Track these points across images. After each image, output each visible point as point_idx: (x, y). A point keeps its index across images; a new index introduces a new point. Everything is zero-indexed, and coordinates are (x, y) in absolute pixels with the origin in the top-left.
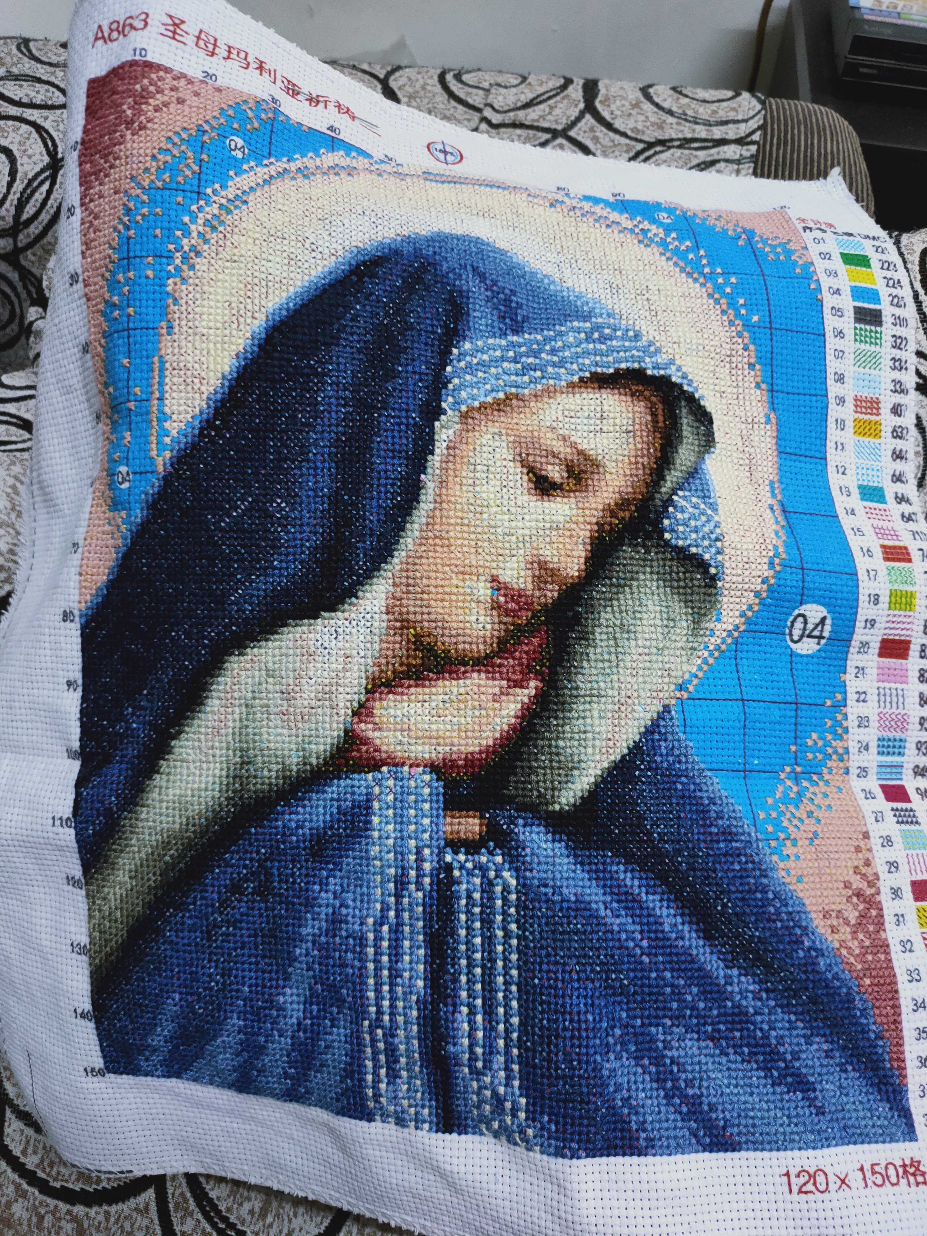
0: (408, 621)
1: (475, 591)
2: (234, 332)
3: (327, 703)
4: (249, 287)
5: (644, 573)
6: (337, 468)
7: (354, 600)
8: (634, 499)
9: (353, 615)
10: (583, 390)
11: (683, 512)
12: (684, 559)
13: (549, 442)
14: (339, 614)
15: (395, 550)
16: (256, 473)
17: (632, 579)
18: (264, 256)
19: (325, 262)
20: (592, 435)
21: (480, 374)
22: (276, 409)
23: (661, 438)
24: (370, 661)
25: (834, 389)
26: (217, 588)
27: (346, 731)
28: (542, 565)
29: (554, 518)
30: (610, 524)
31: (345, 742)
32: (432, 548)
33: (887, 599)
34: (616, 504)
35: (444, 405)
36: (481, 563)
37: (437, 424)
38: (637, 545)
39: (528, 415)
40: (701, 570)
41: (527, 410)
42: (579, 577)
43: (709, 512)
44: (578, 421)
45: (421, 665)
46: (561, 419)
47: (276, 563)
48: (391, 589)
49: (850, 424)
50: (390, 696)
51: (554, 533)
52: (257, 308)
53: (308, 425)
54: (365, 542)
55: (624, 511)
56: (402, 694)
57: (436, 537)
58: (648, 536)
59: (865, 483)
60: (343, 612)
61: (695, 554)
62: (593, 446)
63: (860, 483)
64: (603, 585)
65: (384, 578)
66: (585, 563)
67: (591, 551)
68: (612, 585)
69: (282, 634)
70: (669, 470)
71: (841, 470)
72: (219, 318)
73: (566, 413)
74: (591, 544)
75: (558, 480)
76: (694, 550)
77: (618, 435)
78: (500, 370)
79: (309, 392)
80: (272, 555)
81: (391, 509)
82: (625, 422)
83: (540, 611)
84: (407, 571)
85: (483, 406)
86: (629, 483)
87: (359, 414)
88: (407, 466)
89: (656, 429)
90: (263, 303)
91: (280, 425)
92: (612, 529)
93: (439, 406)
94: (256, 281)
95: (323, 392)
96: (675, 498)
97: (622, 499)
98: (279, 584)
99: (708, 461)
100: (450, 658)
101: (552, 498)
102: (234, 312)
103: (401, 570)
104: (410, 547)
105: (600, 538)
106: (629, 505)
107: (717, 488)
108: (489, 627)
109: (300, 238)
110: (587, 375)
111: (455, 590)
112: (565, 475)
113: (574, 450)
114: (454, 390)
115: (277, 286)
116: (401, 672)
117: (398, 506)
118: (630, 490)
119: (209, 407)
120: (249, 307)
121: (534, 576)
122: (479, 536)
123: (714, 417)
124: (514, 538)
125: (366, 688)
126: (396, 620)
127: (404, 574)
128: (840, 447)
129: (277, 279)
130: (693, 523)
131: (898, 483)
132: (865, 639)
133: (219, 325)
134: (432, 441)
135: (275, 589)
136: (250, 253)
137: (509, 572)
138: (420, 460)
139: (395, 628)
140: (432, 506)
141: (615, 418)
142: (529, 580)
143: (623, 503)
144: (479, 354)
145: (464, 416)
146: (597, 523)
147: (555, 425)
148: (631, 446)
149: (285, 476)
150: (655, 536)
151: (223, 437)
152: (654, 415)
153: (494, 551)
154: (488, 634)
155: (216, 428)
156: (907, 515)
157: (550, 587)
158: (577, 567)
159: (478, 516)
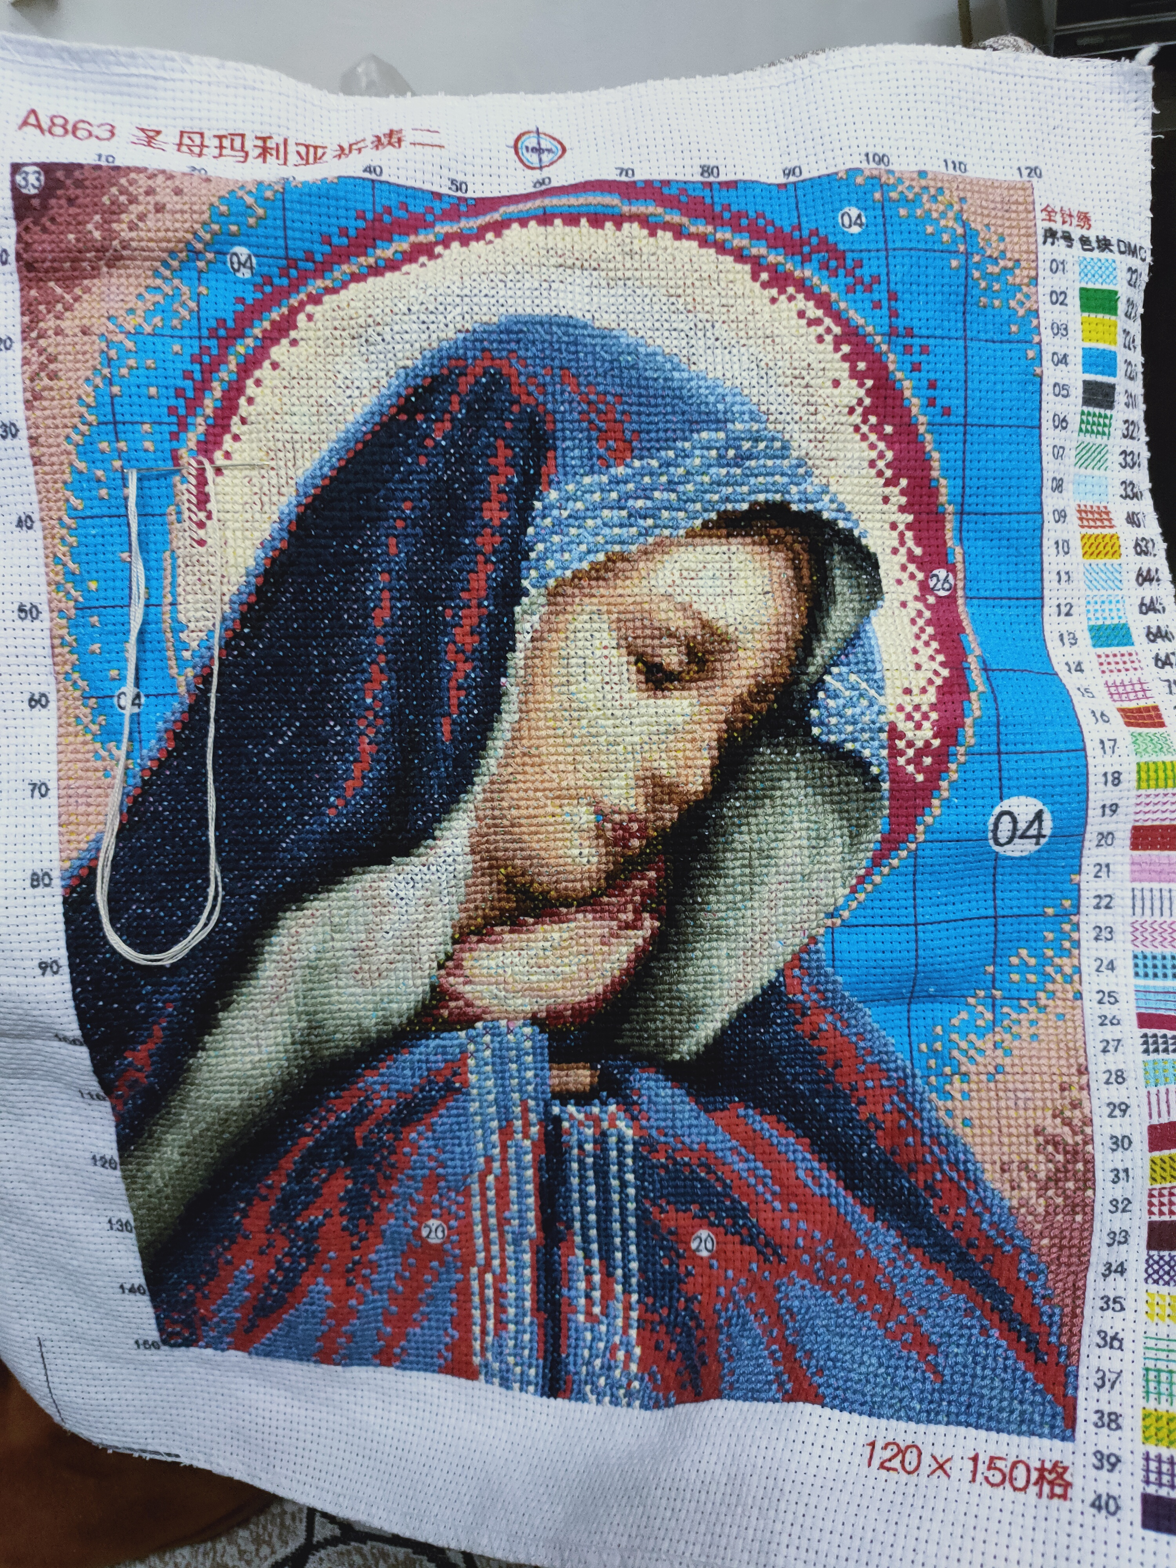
0: (497, 859)
1: (576, 819)
2: (257, 516)
3: (408, 957)
4: (272, 454)
5: (788, 779)
6: (398, 680)
7: (430, 842)
8: (774, 685)
9: (431, 859)
10: (706, 540)
11: (836, 697)
12: (837, 759)
13: (663, 616)
14: (414, 859)
15: (476, 775)
16: (301, 691)
17: (773, 788)
18: (285, 408)
19: (365, 400)
20: (719, 599)
21: (573, 531)
22: (316, 609)
23: (807, 600)
24: (455, 907)
25: (1051, 501)
26: (264, 833)
27: (433, 987)
28: (656, 781)
29: (669, 719)
30: (743, 720)
31: (431, 999)
32: (520, 769)
33: (1135, 776)
34: (750, 693)
35: (525, 583)
36: (580, 783)
37: (517, 609)
38: (777, 745)
39: (636, 581)
40: (859, 770)
41: (635, 574)
42: (704, 792)
43: (872, 692)
44: (701, 582)
45: (516, 909)
46: (678, 582)
47: (332, 799)
48: (474, 823)
49: (1076, 545)
50: (482, 945)
51: (672, 737)
52: (283, 482)
53: (356, 626)
54: (438, 769)
55: (759, 702)
56: (495, 942)
57: (524, 754)
58: (791, 733)
59: (1100, 622)
60: (419, 856)
61: (851, 751)
62: (722, 614)
63: (1092, 623)
64: (737, 799)
65: (465, 811)
66: (712, 774)
67: (719, 758)
68: (747, 798)
69: (348, 883)
70: (819, 640)
71: (1064, 610)
72: (236, 498)
73: (685, 574)
74: (719, 749)
75: (675, 667)
76: (849, 746)
77: (752, 598)
78: (599, 522)
79: (354, 584)
80: (328, 790)
81: (468, 725)
82: (759, 582)
83: (656, 838)
84: (492, 800)
85: (577, 576)
86: (768, 662)
87: (419, 609)
88: (482, 670)
89: (800, 588)
90: (291, 473)
91: (323, 629)
92: (745, 727)
93: (518, 585)
94: (280, 445)
95: (372, 583)
96: (827, 678)
97: (758, 684)
98: (337, 824)
99: (874, 620)
100: (550, 901)
101: (667, 693)
102: (256, 489)
103: (485, 800)
104: (494, 770)
105: (731, 740)
106: (767, 693)
107: (885, 657)
108: (595, 860)
109: (330, 374)
110: (713, 516)
111: (552, 820)
112: (685, 659)
113: (698, 622)
114: (538, 560)
115: (306, 446)
116: (494, 918)
117: (476, 721)
118: (769, 671)
119: (233, 611)
120: (274, 481)
121: (647, 796)
122: (578, 749)
123: (880, 558)
124: (620, 748)
125: (453, 937)
126: (483, 860)
127: (489, 804)
128: (1064, 577)
129: (305, 437)
130: (849, 712)
131: (1151, 614)
132: (1105, 829)
133: (238, 507)
134: (512, 632)
135: (333, 831)
136: (268, 409)
137: (615, 792)
138: (498, 660)
139: (482, 868)
140: (516, 717)
141: (745, 578)
142: (642, 799)
143: (760, 691)
144: (571, 504)
145: (553, 594)
146: (726, 721)
147: (670, 590)
148: (771, 611)
149: (337, 692)
150: (801, 731)
151: (255, 647)
152: (797, 569)
153: (596, 766)
154: (594, 868)
155: (245, 637)
156: (1163, 656)
157: (666, 807)
158: (701, 780)
159: (575, 723)
